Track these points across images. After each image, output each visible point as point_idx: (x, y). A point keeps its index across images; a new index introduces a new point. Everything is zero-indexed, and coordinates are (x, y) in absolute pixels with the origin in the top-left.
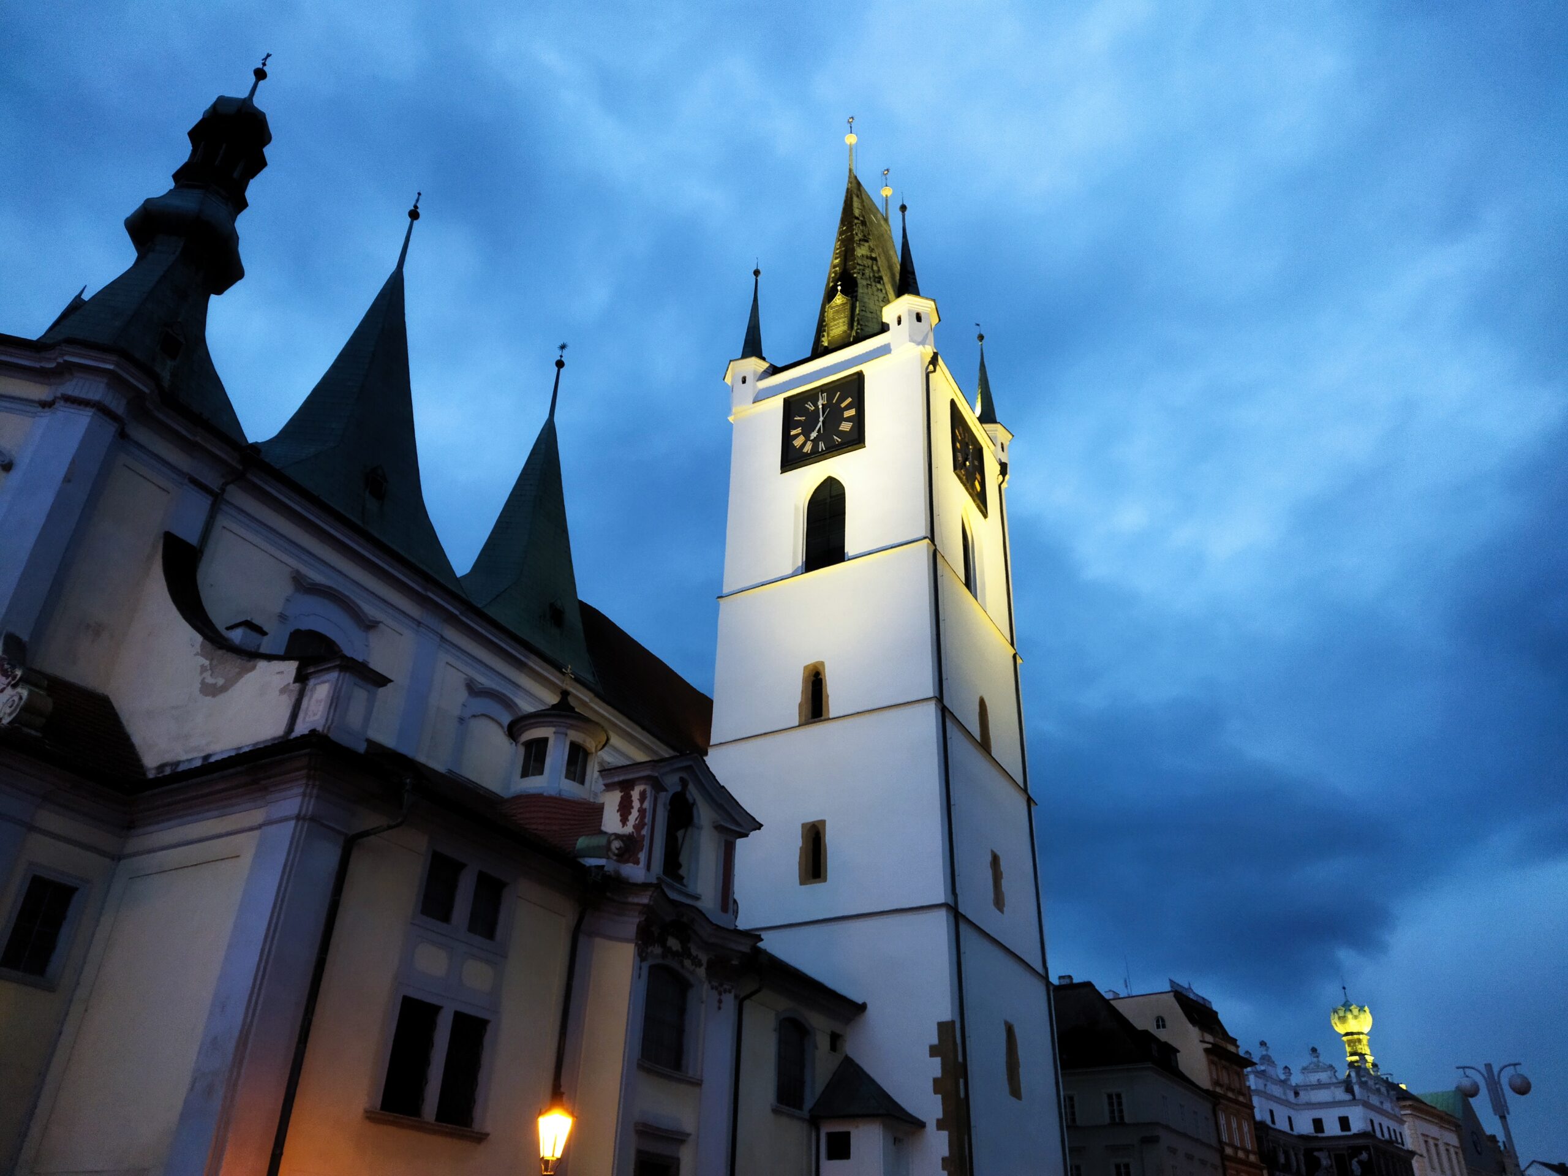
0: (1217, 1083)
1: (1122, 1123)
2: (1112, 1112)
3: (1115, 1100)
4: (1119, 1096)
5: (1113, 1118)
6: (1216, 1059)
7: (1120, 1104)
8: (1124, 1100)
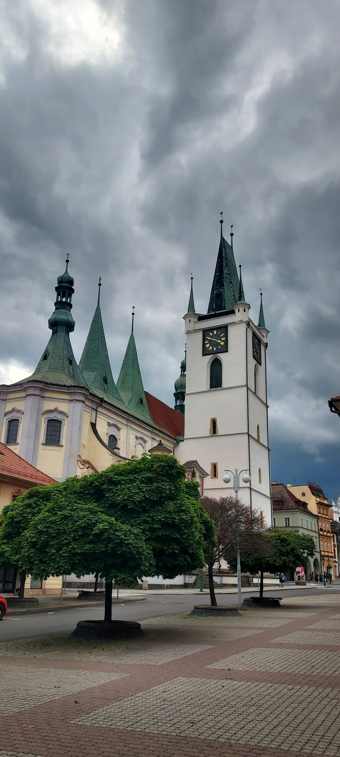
0: (319, 513)
1: (289, 526)
2: (286, 523)
3: (287, 520)
4: (288, 519)
5: (286, 525)
6: (320, 506)
7: (289, 521)
8: (290, 520)
